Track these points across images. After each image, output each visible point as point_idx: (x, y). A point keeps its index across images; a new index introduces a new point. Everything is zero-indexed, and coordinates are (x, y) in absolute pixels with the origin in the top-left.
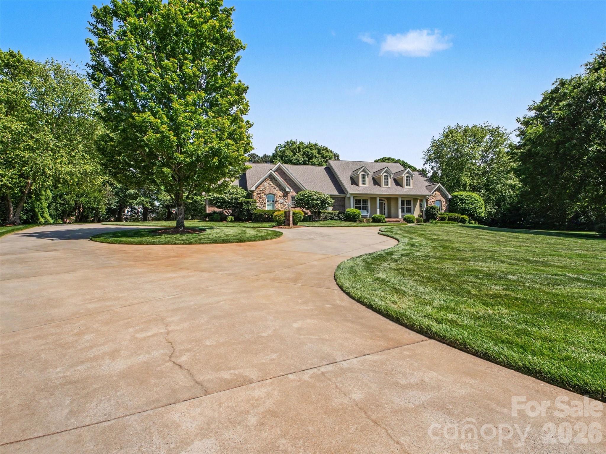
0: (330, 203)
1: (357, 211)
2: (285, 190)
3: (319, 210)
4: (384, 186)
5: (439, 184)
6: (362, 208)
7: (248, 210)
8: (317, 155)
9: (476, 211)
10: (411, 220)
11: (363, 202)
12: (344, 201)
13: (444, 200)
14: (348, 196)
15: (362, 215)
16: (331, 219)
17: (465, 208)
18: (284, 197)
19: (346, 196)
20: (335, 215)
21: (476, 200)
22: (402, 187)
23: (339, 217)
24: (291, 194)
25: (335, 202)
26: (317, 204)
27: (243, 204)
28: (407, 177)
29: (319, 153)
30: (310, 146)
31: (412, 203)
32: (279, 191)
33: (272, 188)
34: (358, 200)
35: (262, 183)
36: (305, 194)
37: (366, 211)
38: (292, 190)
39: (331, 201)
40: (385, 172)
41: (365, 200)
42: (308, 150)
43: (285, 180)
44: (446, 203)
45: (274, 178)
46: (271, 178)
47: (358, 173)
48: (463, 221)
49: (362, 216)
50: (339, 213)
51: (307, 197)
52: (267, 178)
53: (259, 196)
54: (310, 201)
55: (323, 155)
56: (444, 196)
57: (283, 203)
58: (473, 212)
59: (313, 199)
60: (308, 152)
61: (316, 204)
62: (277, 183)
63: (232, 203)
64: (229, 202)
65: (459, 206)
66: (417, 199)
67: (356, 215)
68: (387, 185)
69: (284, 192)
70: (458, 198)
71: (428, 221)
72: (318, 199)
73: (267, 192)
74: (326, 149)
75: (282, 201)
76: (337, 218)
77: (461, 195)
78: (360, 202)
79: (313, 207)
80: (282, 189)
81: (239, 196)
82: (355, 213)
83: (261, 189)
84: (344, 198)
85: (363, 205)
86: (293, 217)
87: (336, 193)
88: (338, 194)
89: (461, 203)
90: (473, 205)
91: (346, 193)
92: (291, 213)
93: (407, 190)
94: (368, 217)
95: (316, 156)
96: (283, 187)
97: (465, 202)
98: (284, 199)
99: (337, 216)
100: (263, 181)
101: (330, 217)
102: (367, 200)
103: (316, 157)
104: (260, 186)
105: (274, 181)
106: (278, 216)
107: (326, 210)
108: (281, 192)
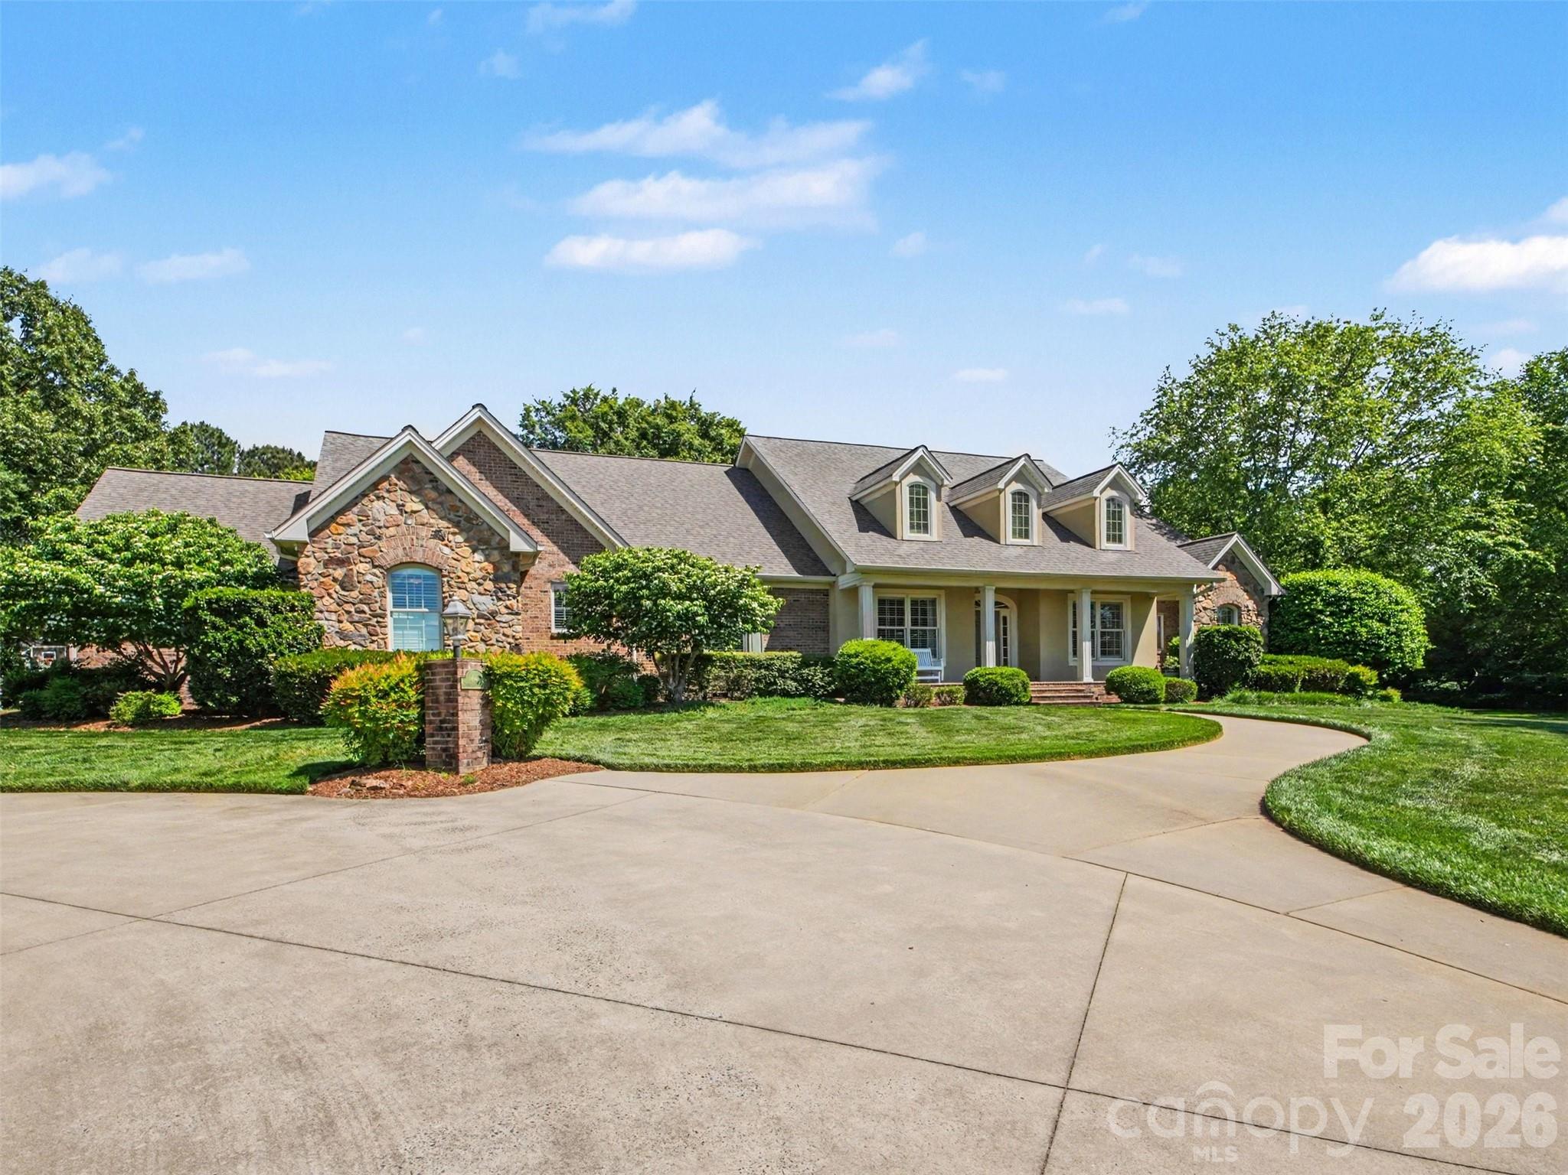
0: (759, 611)
1: (896, 652)
2: (504, 546)
3: (697, 645)
4: (1011, 540)
5: (1236, 538)
6: (908, 638)
7: (239, 655)
8: (697, 442)
9: (1400, 649)
10: (1149, 692)
11: (914, 612)
12: (826, 605)
13: (1251, 604)
14: (844, 581)
15: (918, 668)
16: (763, 693)
17: (1352, 633)
18: (495, 580)
19: (833, 584)
20: (782, 673)
21: (1397, 603)
22: (1091, 545)
23: (802, 681)
24: (538, 569)
25: (781, 612)
26: (687, 617)
27: (208, 617)
28: (1111, 500)
29: (705, 435)
30: (671, 411)
31: (1127, 613)
32: (466, 551)
33: (425, 532)
34: (892, 602)
35: (354, 502)
36: (618, 567)
37: (928, 650)
38: (546, 546)
39: (762, 605)
40: (1018, 477)
41: (924, 602)
42: (660, 421)
43: (516, 501)
44: (1257, 616)
45: (435, 480)
46: (414, 479)
47: (896, 478)
48: (1354, 688)
49: (920, 673)
50: (805, 664)
51: (627, 581)
52: (385, 478)
53: (339, 573)
54: (648, 603)
55: (721, 443)
56: (1252, 585)
57: (494, 614)
58: (1388, 649)
59: (664, 592)
60: (658, 427)
61: (679, 617)
62: (454, 508)
63: (146, 613)
64: (120, 611)
65: (1325, 627)
66: (1147, 598)
67: (897, 672)
68: (1027, 537)
69: (496, 556)
70: (1318, 593)
71: (1222, 694)
72: (692, 588)
73: (390, 553)
74: (732, 425)
75: (487, 603)
76: (792, 685)
77: (1329, 583)
78: (902, 612)
79: (665, 631)
80: (487, 542)
81: (196, 574)
82: (889, 660)
83: (349, 533)
84: (826, 593)
85: (914, 622)
86: (487, 703)
87: (782, 568)
88: (795, 574)
89: (1332, 614)
90: (1388, 623)
91: (833, 568)
92: (471, 676)
93: (1112, 557)
94: (940, 677)
95: (691, 444)
96: (494, 533)
97: (1350, 611)
98: (498, 594)
99: (794, 679)
100: (364, 495)
101: (757, 680)
102: (933, 602)
103: (691, 447)
104: (342, 519)
105: (433, 495)
106: (364, 701)
107: (739, 648)
108: (478, 557)
